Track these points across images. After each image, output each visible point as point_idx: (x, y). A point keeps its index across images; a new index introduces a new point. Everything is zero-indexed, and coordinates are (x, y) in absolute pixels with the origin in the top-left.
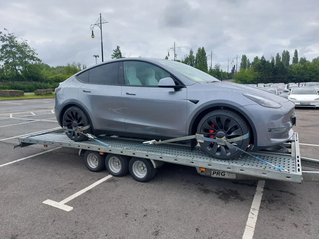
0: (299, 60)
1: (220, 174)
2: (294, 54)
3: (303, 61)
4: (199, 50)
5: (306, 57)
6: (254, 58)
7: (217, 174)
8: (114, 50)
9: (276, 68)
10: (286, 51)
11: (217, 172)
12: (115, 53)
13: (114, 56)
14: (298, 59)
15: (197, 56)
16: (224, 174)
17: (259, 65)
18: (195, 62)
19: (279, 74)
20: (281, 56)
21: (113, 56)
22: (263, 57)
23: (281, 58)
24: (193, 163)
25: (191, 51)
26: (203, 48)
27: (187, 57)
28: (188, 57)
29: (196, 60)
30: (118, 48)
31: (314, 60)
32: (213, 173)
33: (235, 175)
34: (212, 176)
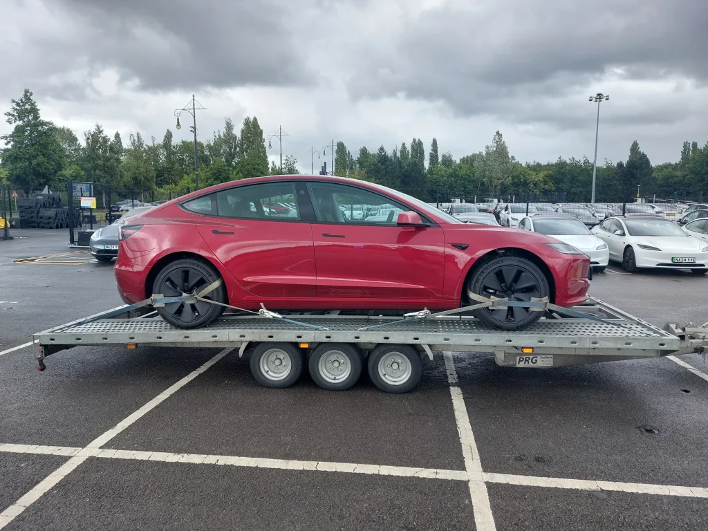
0: (440, 160)
1: (530, 361)
2: (431, 148)
3: (447, 161)
4: (247, 122)
5: (452, 153)
6: (361, 151)
7: (526, 360)
8: (13, 101)
9: (406, 171)
10: (417, 140)
11: (524, 357)
12: (18, 108)
13: (13, 115)
14: (437, 156)
15: (242, 135)
16: (536, 360)
17: (375, 165)
18: (238, 149)
19: (412, 185)
20: (409, 148)
21: (11, 117)
22: (382, 149)
23: (410, 153)
24: (510, 341)
25: (227, 123)
26: (255, 119)
27: (219, 136)
28: (222, 136)
29: (242, 144)
30: (26, 96)
31: (463, 160)
32: (520, 361)
33: (552, 356)
34: (518, 366)
